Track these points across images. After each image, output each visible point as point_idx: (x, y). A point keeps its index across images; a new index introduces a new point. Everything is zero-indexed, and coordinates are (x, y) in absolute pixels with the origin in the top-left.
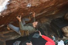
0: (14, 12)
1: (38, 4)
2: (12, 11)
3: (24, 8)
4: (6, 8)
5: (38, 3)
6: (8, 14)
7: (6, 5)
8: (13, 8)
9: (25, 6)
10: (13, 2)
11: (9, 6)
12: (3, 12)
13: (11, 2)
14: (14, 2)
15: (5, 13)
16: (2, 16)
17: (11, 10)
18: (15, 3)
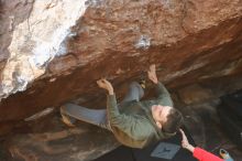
0: (89, 64)
1: (176, 36)
2: (84, 60)
3: (125, 50)
4: (63, 51)
5: (177, 33)
6: (69, 70)
7: (63, 38)
8: (89, 52)
9: (129, 44)
10: (88, 28)
11: (76, 44)
12: (54, 62)
13: (82, 31)
14: (93, 28)
15: (58, 68)
16: (50, 78)
17: (81, 57)
18: (94, 31)
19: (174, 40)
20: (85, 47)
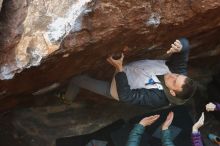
0: (101, 41)
1: (183, 15)
2: (97, 36)
3: (136, 27)
4: (79, 27)
5: (185, 12)
6: (82, 46)
7: (79, 14)
8: (102, 28)
9: (141, 22)
10: (103, 5)
11: (90, 20)
12: (68, 38)
13: (97, 7)
14: (108, 5)
15: (72, 43)
16: (63, 54)
17: (95, 33)
18: (108, 8)
19: (181, 19)
20: (99, 24)
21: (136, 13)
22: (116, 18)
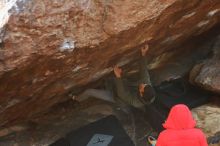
0: (16, 68)
1: (98, 38)
2: (11, 65)
3: (51, 53)
5: (99, 35)
9: (54, 48)
10: (13, 35)
13: (7, 37)
14: (17, 35)
17: (8, 62)
18: (18, 38)
19: (97, 42)
20: (11, 53)
21: (48, 40)
22: (28, 47)
